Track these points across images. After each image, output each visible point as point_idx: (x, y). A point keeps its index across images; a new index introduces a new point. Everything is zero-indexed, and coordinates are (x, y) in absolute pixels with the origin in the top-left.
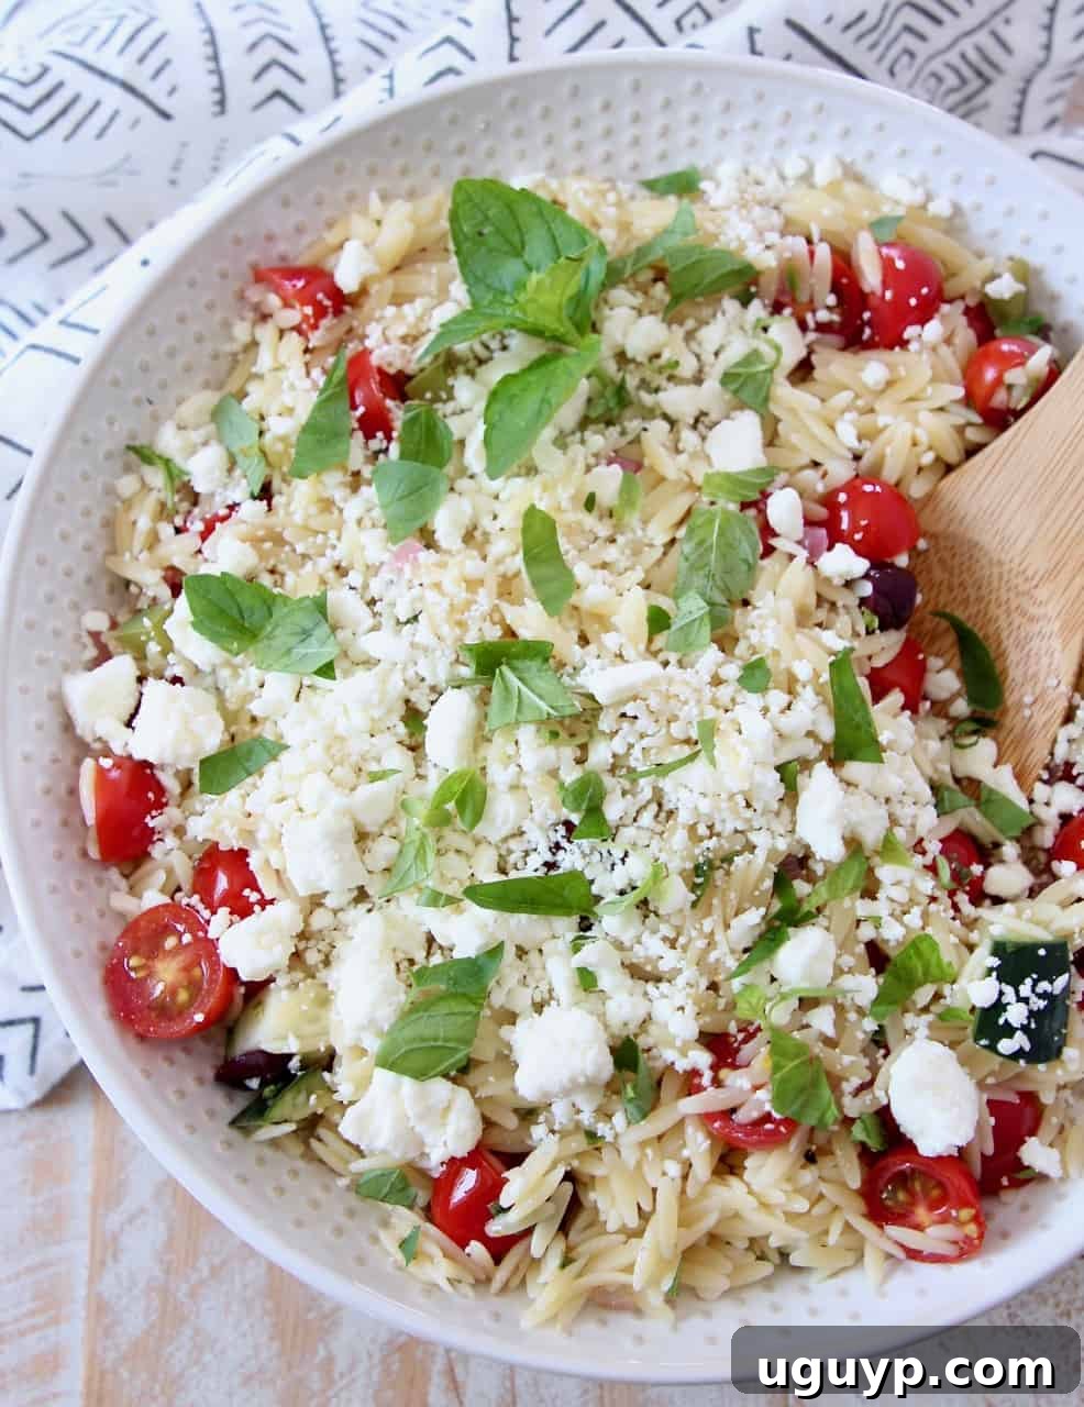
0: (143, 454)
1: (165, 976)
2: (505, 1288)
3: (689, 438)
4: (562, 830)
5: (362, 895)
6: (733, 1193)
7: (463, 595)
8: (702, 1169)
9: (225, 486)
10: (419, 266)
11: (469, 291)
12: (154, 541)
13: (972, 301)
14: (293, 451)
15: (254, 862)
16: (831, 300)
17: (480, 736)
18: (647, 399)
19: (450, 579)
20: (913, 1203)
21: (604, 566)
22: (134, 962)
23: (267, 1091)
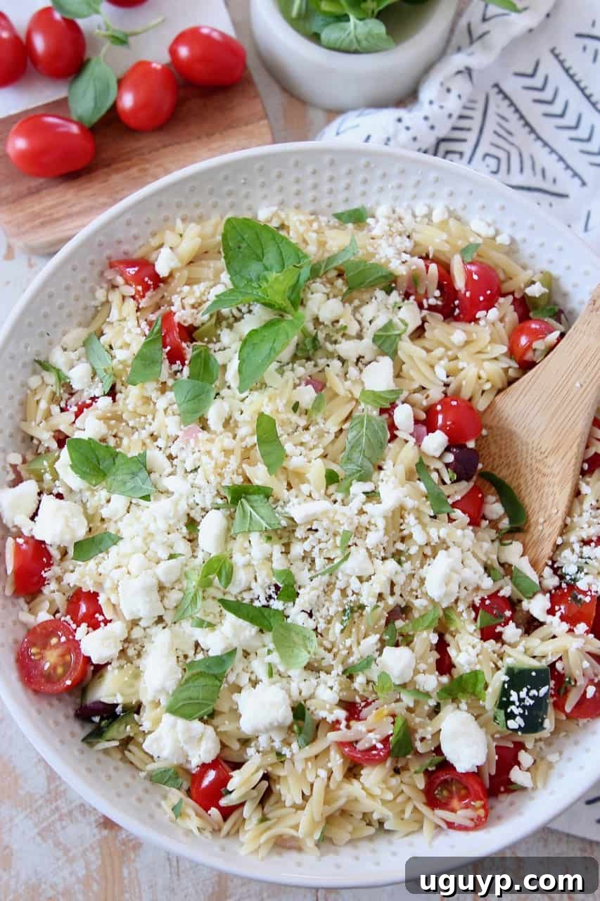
0: (44, 365)
1: (50, 659)
2: (228, 834)
3: (353, 371)
4: (273, 589)
5: (160, 619)
6: (354, 788)
7: (222, 459)
8: (338, 775)
9: (90, 387)
10: (204, 262)
11: (231, 279)
12: (48, 415)
13: (518, 295)
14: (129, 370)
15: (102, 600)
16: (437, 293)
17: (228, 536)
18: (330, 347)
19: (216, 450)
20: (451, 797)
21: (302, 444)
22: (33, 650)
23: (103, 723)
